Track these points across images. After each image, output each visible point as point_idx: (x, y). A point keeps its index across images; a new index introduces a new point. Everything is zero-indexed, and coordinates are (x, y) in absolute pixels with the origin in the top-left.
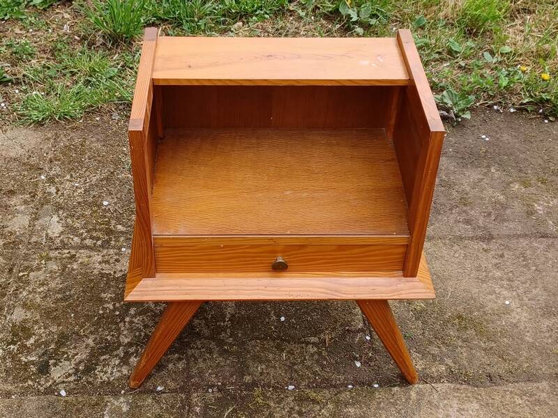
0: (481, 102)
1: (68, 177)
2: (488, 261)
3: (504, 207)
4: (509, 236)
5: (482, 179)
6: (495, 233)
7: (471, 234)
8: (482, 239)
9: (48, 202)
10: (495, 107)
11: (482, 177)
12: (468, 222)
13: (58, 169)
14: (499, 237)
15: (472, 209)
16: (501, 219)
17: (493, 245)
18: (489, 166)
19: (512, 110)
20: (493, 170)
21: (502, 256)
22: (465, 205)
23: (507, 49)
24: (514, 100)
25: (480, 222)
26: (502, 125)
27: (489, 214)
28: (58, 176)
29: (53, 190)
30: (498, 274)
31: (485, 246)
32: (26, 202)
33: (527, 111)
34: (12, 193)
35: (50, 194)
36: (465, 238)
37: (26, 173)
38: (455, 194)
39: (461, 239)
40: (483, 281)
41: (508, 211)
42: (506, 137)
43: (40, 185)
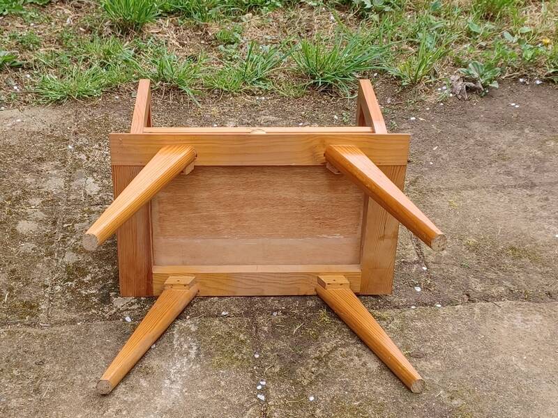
0: (507, 75)
1: (97, 146)
2: (533, 204)
3: (542, 161)
4: (550, 184)
5: (518, 139)
6: (536, 181)
7: (513, 183)
8: (525, 187)
9: (80, 167)
10: (521, 80)
11: (517, 137)
12: (509, 173)
13: (85, 140)
14: (542, 184)
15: (511, 163)
16: (540, 170)
17: (536, 191)
18: (522, 129)
19: (538, 82)
20: (526, 131)
21: (547, 199)
22: (504, 160)
23: (526, 29)
24: (539, 72)
25: (521, 173)
26: (530, 95)
27: (529, 167)
28: (86, 145)
29: (83, 156)
30: (545, 214)
31: (528, 192)
32: (57, 167)
33: (553, 82)
34: (41, 160)
35: (81, 160)
36: (508, 187)
37: (52, 144)
38: (492, 151)
39: (504, 187)
40: (532, 220)
41: (547, 164)
42: (535, 104)
43: (69, 153)
